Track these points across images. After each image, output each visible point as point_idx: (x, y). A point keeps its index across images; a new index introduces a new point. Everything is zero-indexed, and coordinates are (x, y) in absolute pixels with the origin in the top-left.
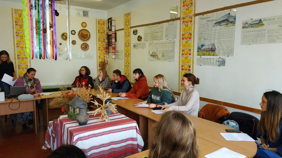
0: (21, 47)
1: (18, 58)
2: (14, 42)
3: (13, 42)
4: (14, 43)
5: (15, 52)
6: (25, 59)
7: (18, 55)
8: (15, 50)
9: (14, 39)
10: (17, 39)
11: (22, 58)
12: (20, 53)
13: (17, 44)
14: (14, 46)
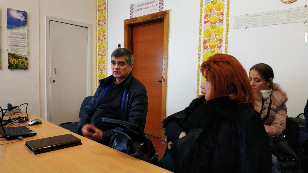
0: (211, 23)
1: (204, 47)
2: (201, 13)
3: (199, 14)
4: (201, 16)
5: (200, 34)
6: (216, 48)
7: (205, 42)
8: (201, 31)
9: (201, 6)
10: (207, 5)
11: (211, 47)
12: (210, 36)
13: (206, 16)
14: (201, 22)
